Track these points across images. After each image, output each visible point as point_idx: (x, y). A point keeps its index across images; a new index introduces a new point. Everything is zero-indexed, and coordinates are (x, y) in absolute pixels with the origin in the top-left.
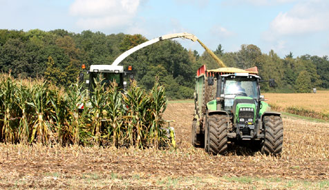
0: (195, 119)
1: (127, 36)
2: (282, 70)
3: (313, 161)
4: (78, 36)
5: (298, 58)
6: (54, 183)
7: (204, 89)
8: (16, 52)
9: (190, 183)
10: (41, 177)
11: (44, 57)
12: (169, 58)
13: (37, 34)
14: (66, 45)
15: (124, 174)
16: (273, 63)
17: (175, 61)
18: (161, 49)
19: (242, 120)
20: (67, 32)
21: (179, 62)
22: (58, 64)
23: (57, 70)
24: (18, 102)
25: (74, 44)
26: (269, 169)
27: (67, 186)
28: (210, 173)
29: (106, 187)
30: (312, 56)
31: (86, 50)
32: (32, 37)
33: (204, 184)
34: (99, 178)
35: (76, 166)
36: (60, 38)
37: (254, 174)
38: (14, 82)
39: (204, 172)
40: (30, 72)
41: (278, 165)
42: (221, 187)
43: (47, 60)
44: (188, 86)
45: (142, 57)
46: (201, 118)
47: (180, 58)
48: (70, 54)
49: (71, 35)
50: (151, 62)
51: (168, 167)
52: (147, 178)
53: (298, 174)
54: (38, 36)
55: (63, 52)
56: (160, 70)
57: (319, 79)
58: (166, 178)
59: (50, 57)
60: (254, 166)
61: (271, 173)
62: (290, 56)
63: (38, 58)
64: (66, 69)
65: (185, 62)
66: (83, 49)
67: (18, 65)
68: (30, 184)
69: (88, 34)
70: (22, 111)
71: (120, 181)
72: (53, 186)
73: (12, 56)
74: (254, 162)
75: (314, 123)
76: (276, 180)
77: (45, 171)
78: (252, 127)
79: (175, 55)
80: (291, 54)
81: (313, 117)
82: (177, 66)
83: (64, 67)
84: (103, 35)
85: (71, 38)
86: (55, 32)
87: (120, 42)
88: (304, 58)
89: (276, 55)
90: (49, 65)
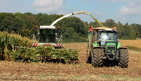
0: (88, 51)
1: (57, 15)
2: (123, 30)
3: (137, 68)
4: (36, 15)
5: (130, 25)
6: (26, 78)
7: (92, 37)
8: (9, 22)
9: (84, 78)
10: (20, 75)
11: (22, 24)
12: (75, 25)
13: (18, 14)
14: (31, 19)
15: (56, 74)
16: (120, 27)
17: (78, 26)
18: (72, 21)
19: (109, 51)
20: (31, 14)
21: (80, 26)
22: (28, 27)
23: (27, 30)
24: (10, 43)
25: (34, 19)
26: (118, 72)
27: (31, 79)
28: (93, 74)
29: (48, 80)
30: (136, 24)
31: (39, 21)
32: (16, 16)
33: (90, 78)
34: (45, 76)
35: (35, 71)
36: (28, 16)
37: (112, 74)
38: (9, 35)
39: (90, 73)
40: (16, 31)
41: (122, 70)
42: (97, 80)
43: (23, 26)
44: (83, 37)
45: (64, 24)
46: (90, 50)
47: (80, 25)
48: (33, 23)
49: (33, 15)
50: (67, 26)
51: (75, 71)
52: (66, 76)
53: (130, 74)
54: (19, 15)
55: (30, 22)
56: (71, 30)
57: (139, 34)
58: (74, 76)
59: (24, 24)
60: (112, 71)
61: (119, 74)
62: (127, 24)
63: (19, 24)
64: (31, 29)
65: (82, 26)
66: (38, 21)
67: (10, 28)
68: (16, 78)
69: (40, 14)
70: (12, 47)
71: (54, 77)
72: (25, 79)
73: (8, 24)
74: (112, 69)
75: (137, 53)
76: (121, 77)
77: (22, 73)
78: (114, 54)
79: (78, 23)
80: (127, 23)
81: (137, 50)
82: (78, 28)
83: (30, 29)
84: (47, 15)
85: (33, 16)
86: (27, 13)
87: (54, 18)
88: (133, 25)
89: (121, 23)
90: (24, 28)
